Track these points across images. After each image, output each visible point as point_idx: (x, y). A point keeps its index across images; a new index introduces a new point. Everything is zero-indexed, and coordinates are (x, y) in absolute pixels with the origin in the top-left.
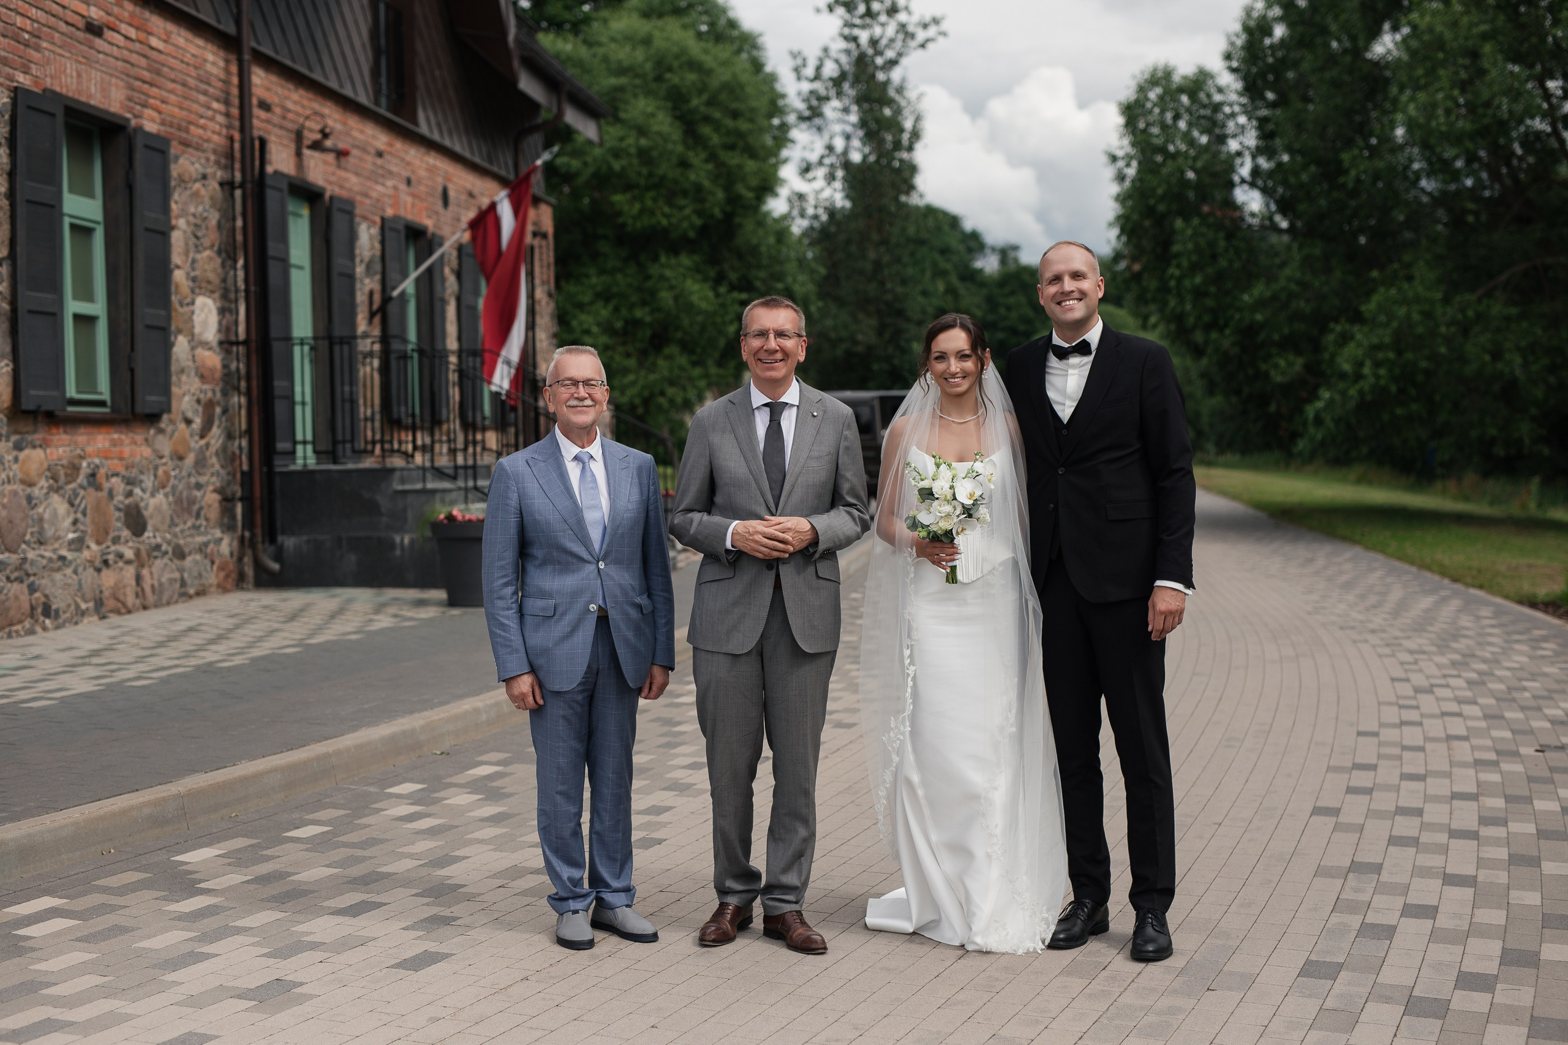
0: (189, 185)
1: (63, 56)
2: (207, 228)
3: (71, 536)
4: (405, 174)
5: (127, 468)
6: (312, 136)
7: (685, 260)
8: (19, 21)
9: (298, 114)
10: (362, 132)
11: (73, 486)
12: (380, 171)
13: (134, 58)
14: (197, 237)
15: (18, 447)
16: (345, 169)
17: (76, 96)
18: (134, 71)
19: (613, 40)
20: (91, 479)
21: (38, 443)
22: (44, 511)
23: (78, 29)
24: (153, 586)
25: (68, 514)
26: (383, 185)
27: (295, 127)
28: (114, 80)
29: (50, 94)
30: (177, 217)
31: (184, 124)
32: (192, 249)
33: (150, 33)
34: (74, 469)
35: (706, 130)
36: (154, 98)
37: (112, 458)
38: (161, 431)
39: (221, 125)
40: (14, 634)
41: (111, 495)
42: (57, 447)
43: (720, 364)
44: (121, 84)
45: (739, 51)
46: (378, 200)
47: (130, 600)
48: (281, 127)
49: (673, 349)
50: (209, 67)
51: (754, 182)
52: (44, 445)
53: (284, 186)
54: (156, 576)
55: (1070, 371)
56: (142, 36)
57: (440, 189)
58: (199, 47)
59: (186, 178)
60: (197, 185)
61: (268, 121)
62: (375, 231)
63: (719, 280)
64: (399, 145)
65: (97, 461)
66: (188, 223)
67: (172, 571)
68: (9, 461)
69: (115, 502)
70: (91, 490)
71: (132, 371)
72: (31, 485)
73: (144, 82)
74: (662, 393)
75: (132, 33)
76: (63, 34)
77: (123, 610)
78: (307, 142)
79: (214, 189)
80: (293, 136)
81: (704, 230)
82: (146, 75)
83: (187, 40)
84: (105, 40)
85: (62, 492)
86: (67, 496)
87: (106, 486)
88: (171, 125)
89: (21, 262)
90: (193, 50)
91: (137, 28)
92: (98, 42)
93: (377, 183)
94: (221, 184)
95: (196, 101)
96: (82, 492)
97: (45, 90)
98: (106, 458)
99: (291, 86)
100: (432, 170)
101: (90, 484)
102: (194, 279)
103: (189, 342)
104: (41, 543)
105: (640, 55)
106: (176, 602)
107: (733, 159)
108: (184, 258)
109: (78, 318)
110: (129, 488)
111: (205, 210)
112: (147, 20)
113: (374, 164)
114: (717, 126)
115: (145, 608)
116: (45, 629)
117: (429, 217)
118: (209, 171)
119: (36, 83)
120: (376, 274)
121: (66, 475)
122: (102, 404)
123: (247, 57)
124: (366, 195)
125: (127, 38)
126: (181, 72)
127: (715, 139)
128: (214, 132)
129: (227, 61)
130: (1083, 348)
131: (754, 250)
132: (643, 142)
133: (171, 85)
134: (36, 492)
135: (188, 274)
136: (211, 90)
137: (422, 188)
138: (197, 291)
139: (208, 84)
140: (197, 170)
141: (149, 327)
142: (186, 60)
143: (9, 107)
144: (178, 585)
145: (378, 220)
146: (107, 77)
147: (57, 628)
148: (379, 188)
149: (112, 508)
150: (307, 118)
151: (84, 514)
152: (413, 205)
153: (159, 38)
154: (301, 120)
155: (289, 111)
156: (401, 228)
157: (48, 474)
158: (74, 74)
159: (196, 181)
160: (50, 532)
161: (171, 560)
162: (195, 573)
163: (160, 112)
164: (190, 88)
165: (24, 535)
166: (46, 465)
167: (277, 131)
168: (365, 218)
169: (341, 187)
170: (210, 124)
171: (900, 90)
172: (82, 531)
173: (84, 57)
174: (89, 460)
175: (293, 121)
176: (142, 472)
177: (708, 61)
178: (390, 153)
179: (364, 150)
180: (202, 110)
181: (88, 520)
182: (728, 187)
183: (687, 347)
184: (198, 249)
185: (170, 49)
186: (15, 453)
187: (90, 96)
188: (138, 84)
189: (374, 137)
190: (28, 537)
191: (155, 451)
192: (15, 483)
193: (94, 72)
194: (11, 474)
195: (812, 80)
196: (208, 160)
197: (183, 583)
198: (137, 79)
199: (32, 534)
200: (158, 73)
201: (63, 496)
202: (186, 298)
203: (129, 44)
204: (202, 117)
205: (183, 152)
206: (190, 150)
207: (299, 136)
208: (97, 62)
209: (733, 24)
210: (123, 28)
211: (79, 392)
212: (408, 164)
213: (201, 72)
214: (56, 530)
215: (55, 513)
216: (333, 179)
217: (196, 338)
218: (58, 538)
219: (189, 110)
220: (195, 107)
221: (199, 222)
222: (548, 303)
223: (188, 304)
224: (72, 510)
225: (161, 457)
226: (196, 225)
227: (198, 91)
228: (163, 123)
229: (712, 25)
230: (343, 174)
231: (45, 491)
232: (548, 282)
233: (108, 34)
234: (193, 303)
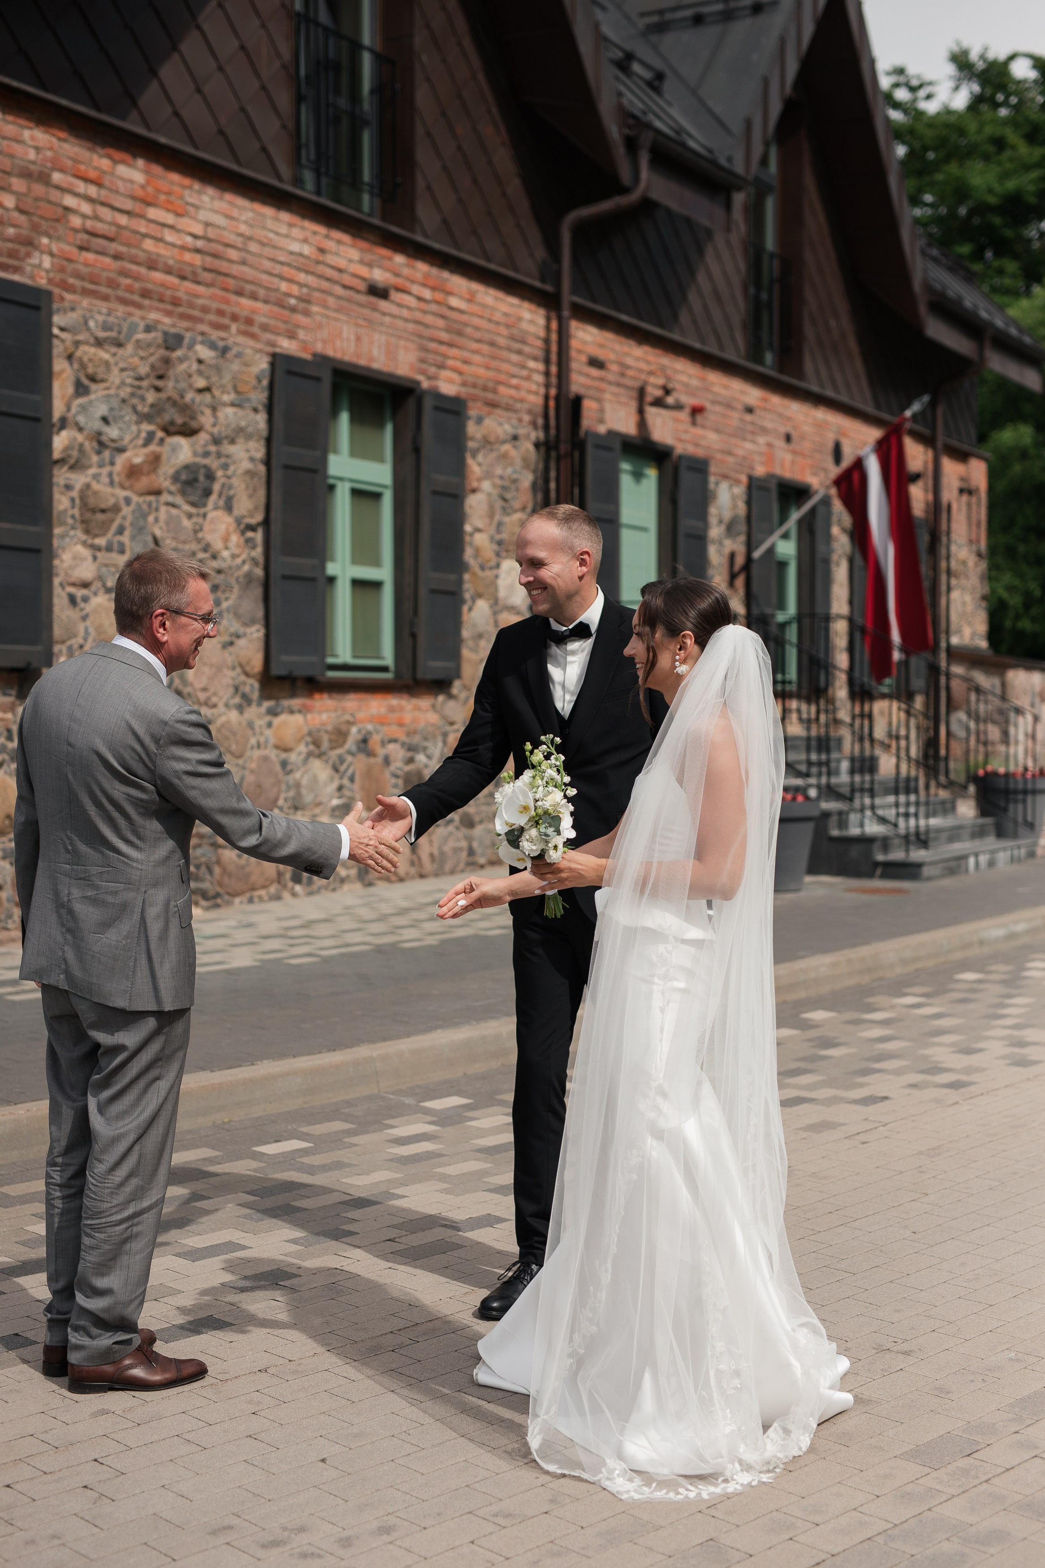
0: (496, 447)
1: (336, 319)
2: (517, 490)
3: (335, 802)
4: (783, 430)
5: (408, 734)
6: (653, 392)
8: (284, 286)
9: (641, 371)
10: (726, 387)
11: (339, 751)
12: (750, 428)
13: (429, 319)
14: (505, 500)
15: (273, 712)
16: (703, 427)
17: (354, 360)
18: (427, 333)
20: (362, 745)
21: (296, 708)
22: (302, 776)
23: (358, 292)
24: (432, 855)
25: (332, 779)
26: (753, 442)
27: (637, 384)
28: (402, 343)
29: (322, 360)
30: (479, 480)
31: (490, 385)
32: (498, 511)
33: (449, 293)
34: (340, 735)
36: (455, 358)
37: (389, 724)
38: (451, 696)
39: (538, 384)
40: (256, 900)
41: (387, 761)
42: (320, 712)
44: (411, 346)
46: (744, 458)
47: (403, 866)
48: (618, 385)
50: (524, 325)
52: (304, 710)
53: (618, 446)
54: (436, 844)
55: (569, 657)
56: (439, 296)
57: (830, 445)
58: (512, 305)
59: (492, 438)
60: (506, 447)
61: (602, 379)
62: (740, 490)
64: (776, 400)
65: (370, 727)
66: (494, 486)
67: (458, 840)
68: (260, 727)
69: (392, 768)
70: (362, 757)
71: (414, 636)
72: (287, 750)
73: (441, 343)
75: (427, 294)
76: (339, 297)
77: (394, 878)
78: (649, 399)
79: (527, 450)
80: (635, 394)
82: (444, 336)
83: (496, 298)
84: (393, 302)
85: (324, 758)
86: (331, 762)
87: (381, 752)
88: (474, 386)
89: (276, 527)
90: (504, 308)
91: (434, 289)
92: (383, 304)
93: (744, 439)
94: (537, 445)
95: (508, 361)
96: (349, 759)
97: (315, 355)
98: (382, 724)
99: (632, 343)
100: (820, 426)
101: (360, 750)
102: (500, 543)
103: (491, 607)
104: (296, 808)
106: (462, 871)
108: (487, 521)
109: (358, 584)
110: (409, 754)
111: (515, 472)
112: (446, 280)
113: (742, 420)
115: (422, 876)
116: (294, 895)
117: (814, 474)
118: (521, 431)
119: (305, 349)
120: (739, 534)
121: (331, 741)
122: (385, 669)
123: (566, 313)
124: (730, 453)
125: (420, 299)
126: (488, 331)
128: (530, 392)
129: (548, 319)
130: (582, 631)
133: (475, 346)
134: (293, 757)
135: (492, 539)
136: (527, 349)
137: (807, 445)
138: (504, 554)
139: (523, 342)
140: (505, 431)
141: (434, 592)
142: (494, 318)
143: (267, 373)
144: (464, 854)
145: (744, 479)
146: (393, 340)
147: (310, 894)
148: (748, 445)
149: (387, 774)
150: (651, 373)
151: (352, 779)
152: (793, 463)
153: (461, 297)
154: (643, 377)
155: (629, 367)
156: (773, 486)
157: (309, 739)
158: (353, 337)
159: (504, 442)
160: (308, 798)
161: (457, 828)
162: (488, 842)
163: (460, 373)
164: (500, 348)
165: (277, 799)
166: (305, 730)
167: (613, 389)
168: (725, 477)
169: (696, 445)
170: (526, 384)
172: (349, 798)
173: (365, 319)
174: (361, 726)
175: (634, 378)
176: (426, 739)
178: (765, 409)
179: (729, 406)
180: (515, 370)
181: (356, 786)
184: (505, 511)
185: (475, 308)
186: (268, 718)
187: (372, 359)
188: (433, 345)
189: (743, 392)
190: (281, 802)
191: (444, 717)
192: (266, 747)
193: (376, 336)
194: (262, 740)
196: (520, 420)
197: (471, 852)
198: (432, 340)
199: (286, 800)
200: (460, 333)
201: (327, 762)
202: (489, 561)
203: (423, 305)
204: (514, 376)
205: (489, 414)
206: (498, 411)
207: (641, 393)
208: (382, 324)
210: (415, 289)
211: (355, 656)
212: (789, 419)
213: (515, 331)
214: (316, 796)
215: (315, 780)
216: (684, 436)
217: (501, 603)
218: (319, 804)
219: (498, 370)
220: (505, 367)
221: (506, 483)
222: (976, 565)
223: (491, 568)
224: (337, 776)
225: (452, 724)
226: (504, 488)
227: (509, 349)
228: (464, 384)
230: (698, 431)
231: (303, 756)
232: (978, 541)
233: (395, 296)
234: (498, 566)
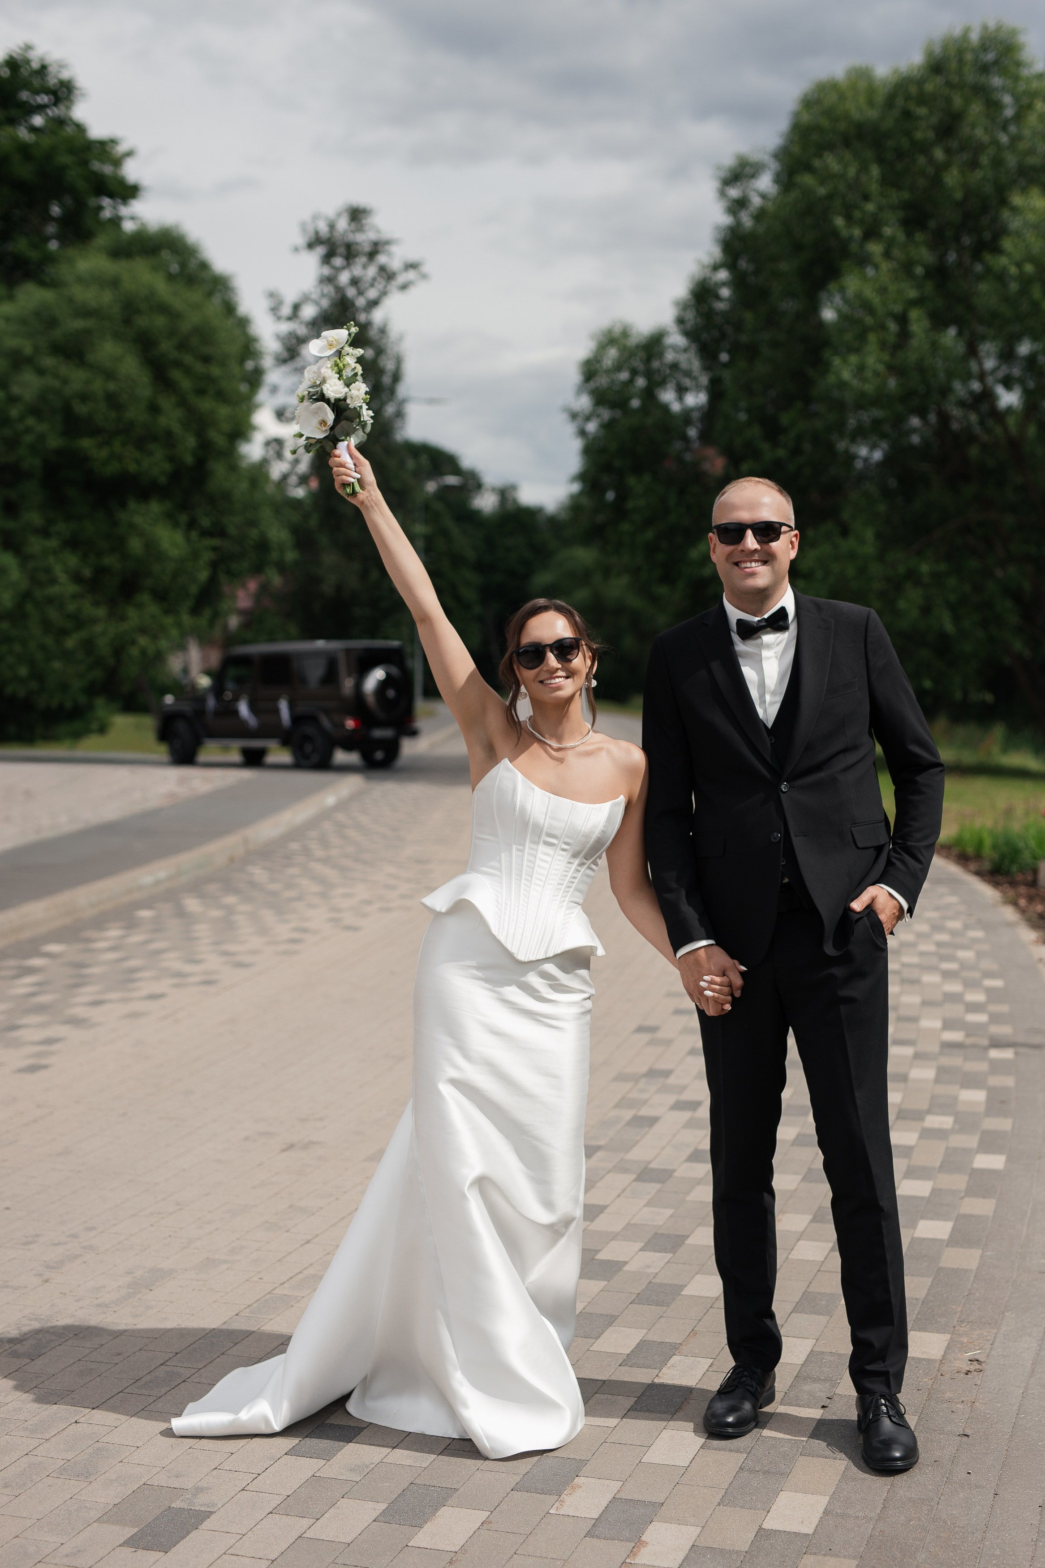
7: (155, 507)
19: (80, 280)
35: (176, 375)
43: (195, 611)
45: (210, 294)
49: (145, 597)
51: (226, 427)
55: (765, 653)
63: (192, 524)
74: (133, 642)
81: (175, 476)
105: (107, 297)
107: (206, 404)
114: (188, 371)
127: (186, 384)
131: (227, 496)
132: (112, 386)
171: (383, 331)
177: (177, 304)
182: (200, 434)
183: (161, 596)
195: (290, 319)
209: (204, 266)
229: (183, 265)
